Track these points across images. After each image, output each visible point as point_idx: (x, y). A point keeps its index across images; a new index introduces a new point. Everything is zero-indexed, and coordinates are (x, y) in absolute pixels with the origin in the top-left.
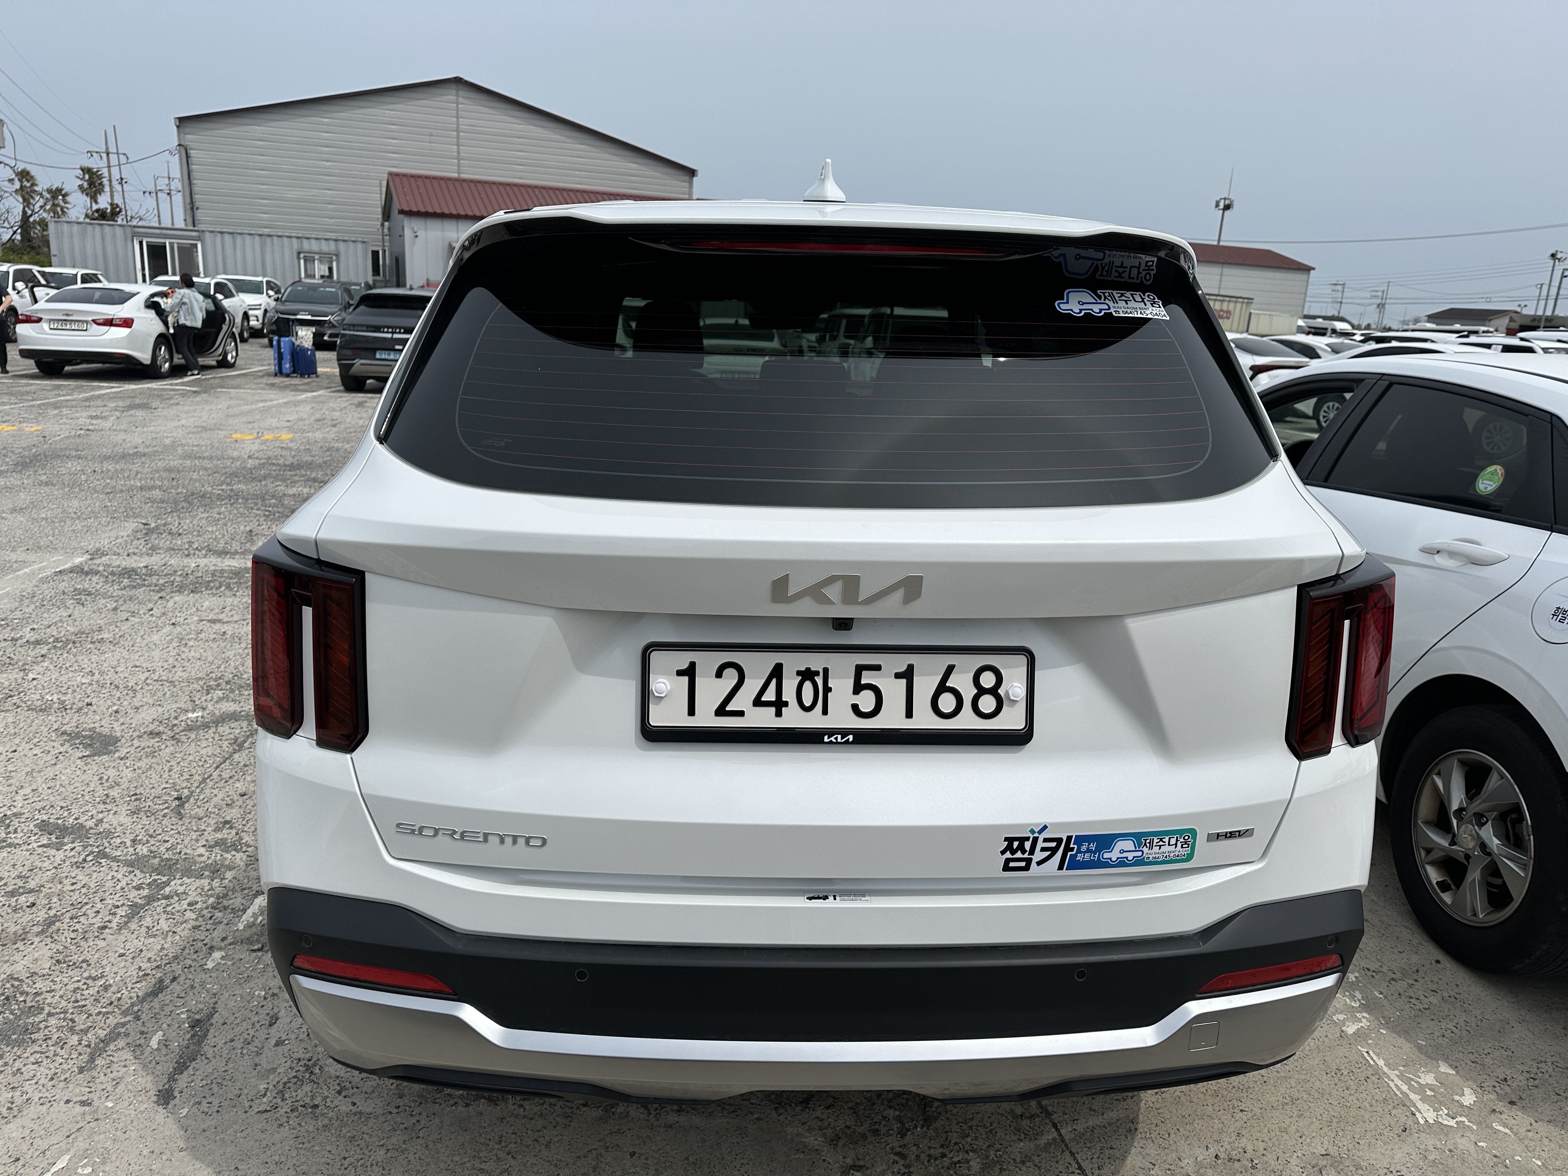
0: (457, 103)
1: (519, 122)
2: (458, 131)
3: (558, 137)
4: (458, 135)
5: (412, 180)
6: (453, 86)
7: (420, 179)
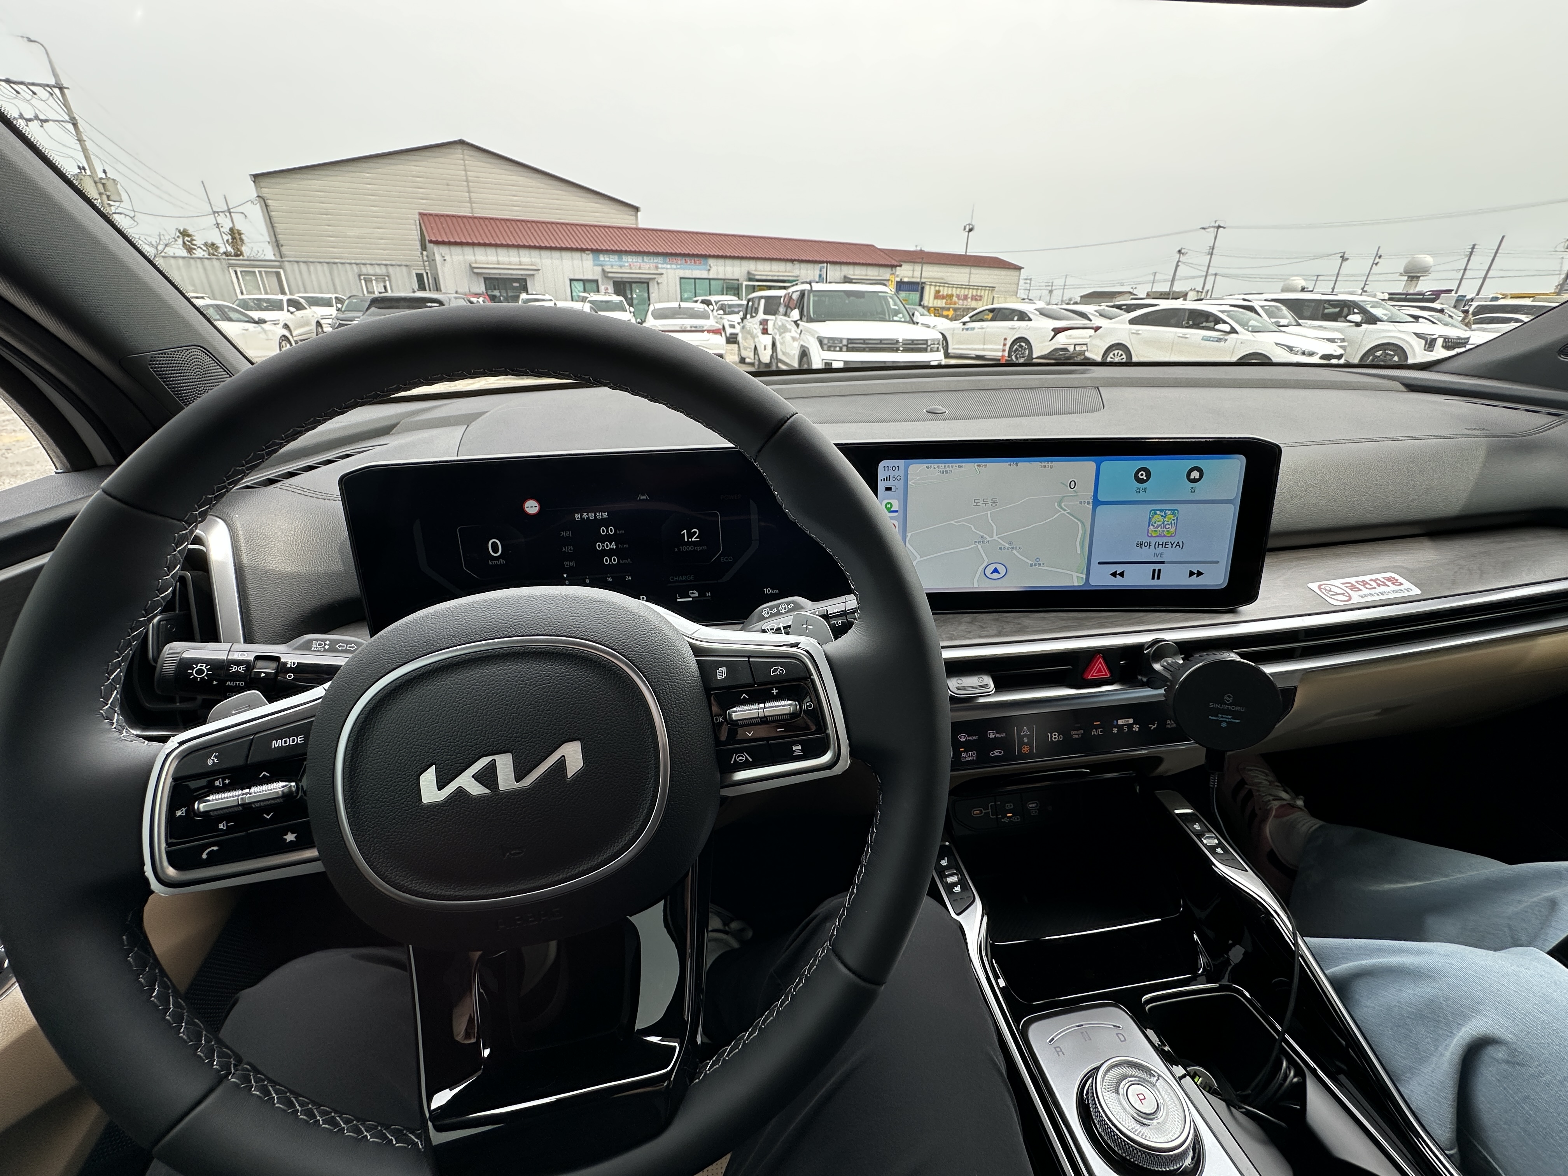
0: (464, 160)
1: (511, 173)
2: (467, 181)
3: (539, 184)
4: (468, 184)
5: (437, 219)
6: (459, 147)
7: (443, 218)
